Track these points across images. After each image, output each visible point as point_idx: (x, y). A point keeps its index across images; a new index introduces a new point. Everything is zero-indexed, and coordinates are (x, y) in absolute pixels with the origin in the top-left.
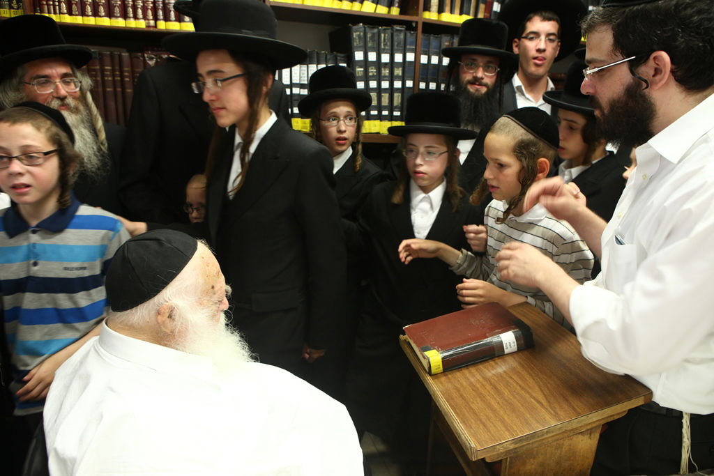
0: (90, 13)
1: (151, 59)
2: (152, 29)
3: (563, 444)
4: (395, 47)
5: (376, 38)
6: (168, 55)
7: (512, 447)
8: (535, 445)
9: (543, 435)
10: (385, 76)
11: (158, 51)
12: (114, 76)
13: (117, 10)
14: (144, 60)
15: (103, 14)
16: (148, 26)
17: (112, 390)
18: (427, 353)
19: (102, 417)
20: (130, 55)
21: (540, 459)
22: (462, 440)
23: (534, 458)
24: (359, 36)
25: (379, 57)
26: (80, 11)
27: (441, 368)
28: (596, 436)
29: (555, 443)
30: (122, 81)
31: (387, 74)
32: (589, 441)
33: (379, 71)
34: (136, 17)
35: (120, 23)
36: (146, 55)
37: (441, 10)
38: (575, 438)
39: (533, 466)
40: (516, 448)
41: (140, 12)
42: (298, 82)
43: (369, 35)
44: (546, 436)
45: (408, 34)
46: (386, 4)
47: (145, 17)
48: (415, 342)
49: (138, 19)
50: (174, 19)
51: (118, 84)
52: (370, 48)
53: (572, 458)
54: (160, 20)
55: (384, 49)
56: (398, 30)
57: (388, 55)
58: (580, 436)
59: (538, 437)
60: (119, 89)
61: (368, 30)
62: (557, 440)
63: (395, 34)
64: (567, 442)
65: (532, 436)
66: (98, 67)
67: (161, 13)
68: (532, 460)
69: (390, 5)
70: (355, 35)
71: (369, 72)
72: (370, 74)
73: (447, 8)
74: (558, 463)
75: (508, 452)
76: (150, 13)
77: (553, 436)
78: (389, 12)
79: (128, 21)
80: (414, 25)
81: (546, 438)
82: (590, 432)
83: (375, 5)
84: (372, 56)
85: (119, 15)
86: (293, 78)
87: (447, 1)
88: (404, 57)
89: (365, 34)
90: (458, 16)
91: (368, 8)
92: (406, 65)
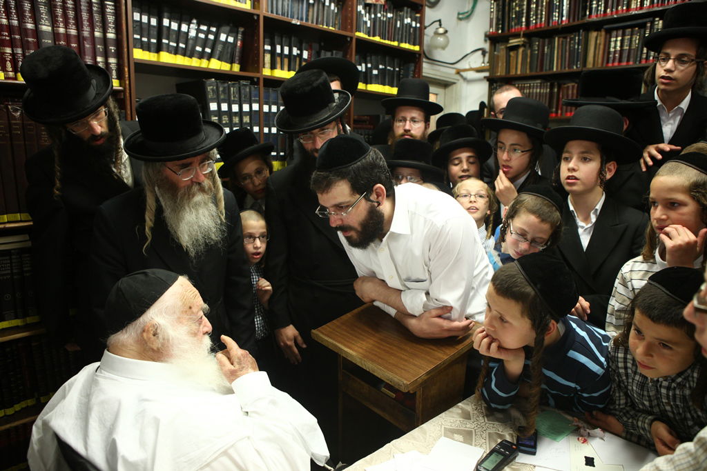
1: (16, 111)
2: (12, 81)
4: (243, 99)
5: (227, 91)
10: (236, 124)
14: (8, 112)
16: (7, 78)
24: (213, 90)
25: (230, 107)
31: (237, 122)
32: (462, 368)
33: (231, 120)
36: (10, 107)
37: (273, 67)
38: (455, 367)
39: (435, 391)
43: (221, 89)
45: (253, 88)
46: (228, 60)
47: (4, 69)
52: (222, 99)
53: (454, 381)
55: (234, 101)
56: (243, 84)
57: (237, 105)
61: (219, 84)
63: (242, 88)
69: (232, 62)
70: (209, 88)
71: (222, 121)
72: (224, 122)
73: (279, 66)
74: (447, 386)
75: (422, 383)
76: (9, 65)
78: (231, 68)
80: (256, 80)
83: (220, 62)
84: (224, 107)
87: (278, 59)
88: (251, 107)
89: (218, 88)
90: (287, 72)
91: (215, 65)
92: (253, 113)
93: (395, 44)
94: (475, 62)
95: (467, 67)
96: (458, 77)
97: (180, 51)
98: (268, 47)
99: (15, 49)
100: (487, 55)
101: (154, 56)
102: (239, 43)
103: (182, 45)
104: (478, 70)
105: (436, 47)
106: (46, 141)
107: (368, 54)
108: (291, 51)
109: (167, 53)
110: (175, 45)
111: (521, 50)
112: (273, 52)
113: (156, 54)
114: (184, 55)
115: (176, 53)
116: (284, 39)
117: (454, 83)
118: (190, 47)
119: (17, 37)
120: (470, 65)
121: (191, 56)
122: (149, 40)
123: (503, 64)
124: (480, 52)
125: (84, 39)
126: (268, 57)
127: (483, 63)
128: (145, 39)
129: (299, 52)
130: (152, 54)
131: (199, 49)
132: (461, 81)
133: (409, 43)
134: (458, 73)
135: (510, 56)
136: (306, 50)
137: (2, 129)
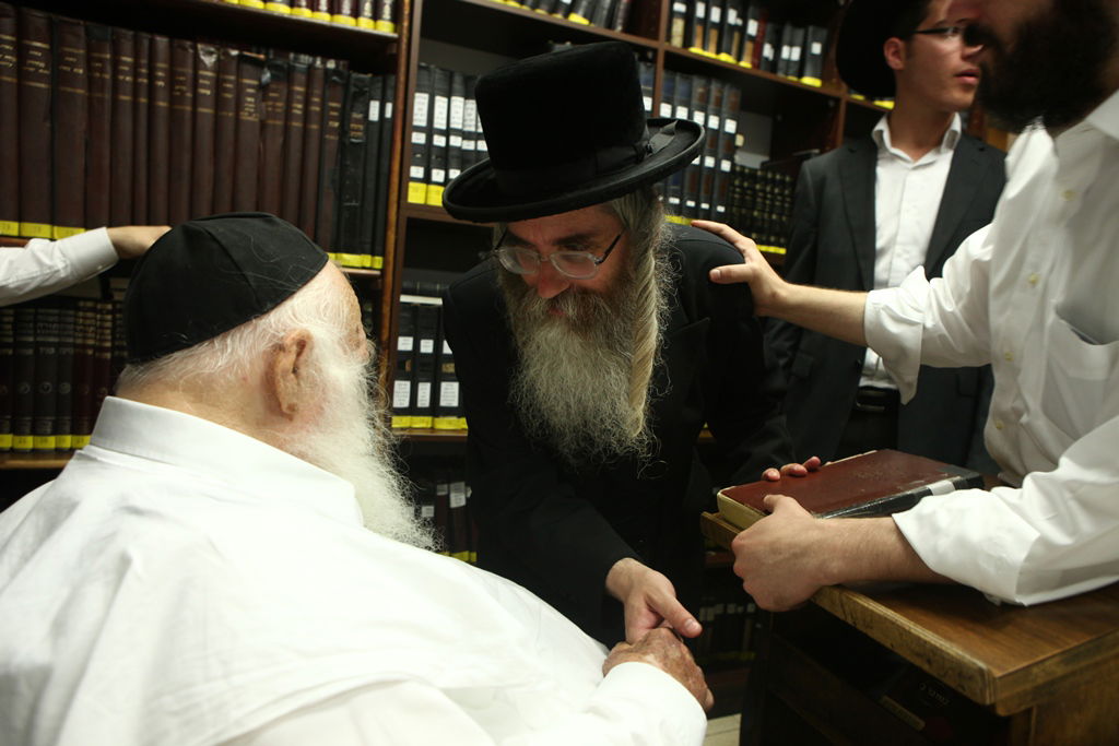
1: (211, 53)
6: (241, 52)
11: (222, 42)
12: (136, 75)
14: (196, 55)
20: (171, 43)
23: (1080, 710)
30: (151, 88)
36: (199, 46)
37: (687, 42)
42: (460, 127)
46: (603, 24)
51: (143, 91)
60: (143, 100)
66: (108, 56)
68: (1076, 715)
69: (609, 27)
73: (698, 41)
80: (651, 53)
83: (587, 20)
86: (452, 120)
87: (698, 30)
90: (715, 52)
91: (578, 22)
98: (679, 7)
106: (250, 114)
108: (724, 16)
112: (689, 17)
126: (678, 26)
129: (740, 22)
136: (755, 19)
137: (182, 83)
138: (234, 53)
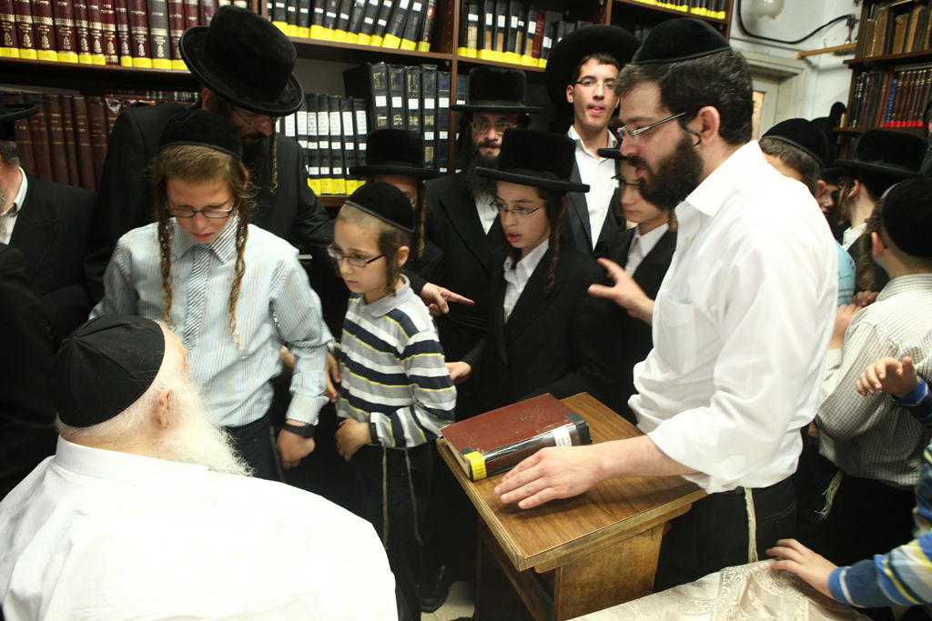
0: (30, 45)
1: (115, 104)
2: (114, 67)
3: (622, 548)
4: (425, 91)
5: (402, 80)
6: (137, 99)
7: (564, 553)
8: (590, 551)
9: (597, 538)
11: (122, 93)
12: (64, 126)
13: (67, 42)
14: (105, 107)
15: (48, 46)
16: (109, 63)
17: (80, 513)
18: (467, 456)
19: (70, 545)
20: (86, 99)
21: (597, 567)
22: (508, 550)
23: (591, 566)
24: (380, 77)
25: (405, 103)
26: (15, 41)
27: (485, 473)
28: (659, 537)
29: (613, 547)
30: (76, 134)
31: (416, 124)
32: (651, 542)
33: (406, 120)
34: (92, 51)
35: (71, 58)
36: (107, 100)
37: (480, 46)
38: (635, 540)
39: (590, 576)
40: (570, 555)
41: (98, 44)
42: (305, 133)
43: (393, 76)
44: (601, 539)
45: (441, 75)
46: (413, 37)
47: (105, 52)
48: (454, 444)
49: (96, 53)
50: (144, 54)
51: (71, 137)
52: (394, 91)
53: (633, 564)
54: (125, 55)
55: (412, 93)
56: (427, 70)
57: (417, 100)
58: (640, 537)
59: (593, 540)
60: (71, 143)
61: (391, 70)
62: (615, 544)
63: (424, 75)
64: (626, 546)
65: (585, 539)
66: (42, 114)
67: (126, 46)
68: (588, 568)
69: (418, 39)
70: (375, 76)
71: (394, 122)
73: (488, 44)
74: (618, 570)
75: (560, 559)
76: (111, 46)
77: (609, 539)
78: (417, 48)
79: (82, 56)
80: (447, 64)
81: (601, 542)
82: (651, 532)
83: (399, 40)
84: (397, 102)
85: (69, 48)
86: (299, 129)
87: (488, 35)
88: (437, 103)
89: (388, 74)
90: (501, 53)
91: (391, 42)
92: (440, 111)
93: (684, 9)
94: (835, 39)
95: (821, 47)
96: (802, 64)
97: (341, 24)
98: (473, 17)
99: (119, 25)
100: (857, 26)
101: (304, 32)
102: (430, 12)
103: (344, 16)
104: (838, 52)
105: (761, 15)
107: (637, 27)
108: (508, 22)
109: (321, 28)
110: (334, 15)
111: (917, 11)
112: (480, 25)
113: (307, 30)
114: (347, 29)
115: (335, 28)
116: (498, 5)
117: (795, 74)
118: (356, 19)
119: (123, 10)
120: (825, 44)
121: (357, 32)
122: (298, 9)
123: (880, 37)
124: (845, 22)
125: (206, 9)
126: (472, 33)
127: (849, 39)
128: (292, 9)
129: (522, 24)
130: (301, 29)
131: (369, 21)
132: (808, 70)
133: (707, 7)
134: (803, 57)
135: (895, 23)
136: (533, 20)
137: (98, 128)
138: (133, 102)
